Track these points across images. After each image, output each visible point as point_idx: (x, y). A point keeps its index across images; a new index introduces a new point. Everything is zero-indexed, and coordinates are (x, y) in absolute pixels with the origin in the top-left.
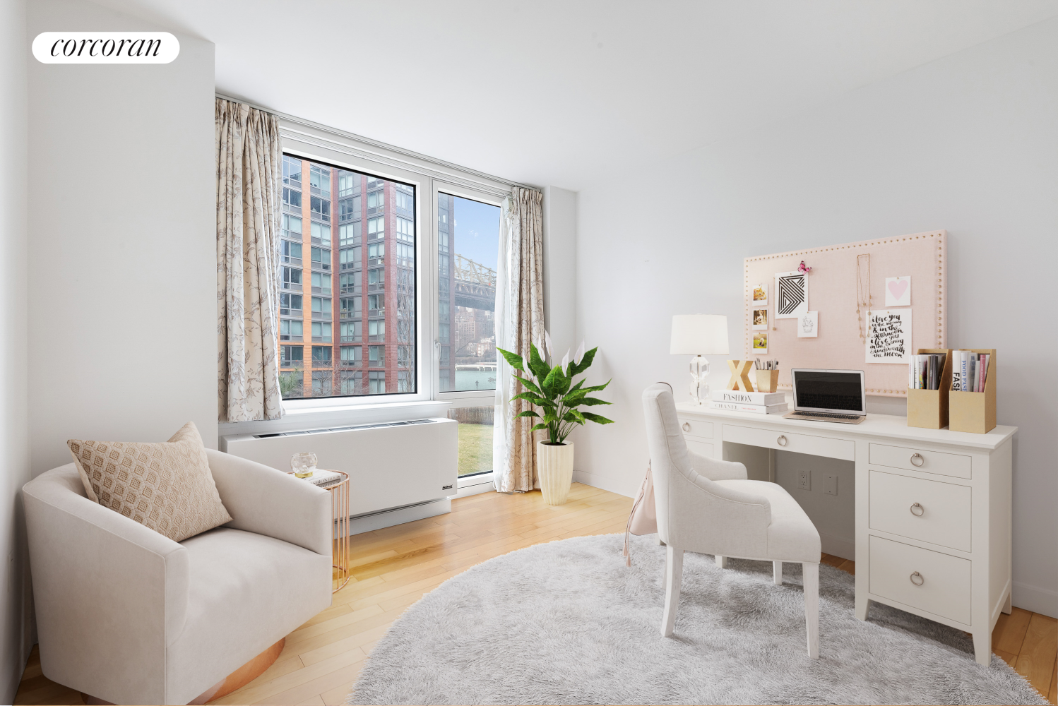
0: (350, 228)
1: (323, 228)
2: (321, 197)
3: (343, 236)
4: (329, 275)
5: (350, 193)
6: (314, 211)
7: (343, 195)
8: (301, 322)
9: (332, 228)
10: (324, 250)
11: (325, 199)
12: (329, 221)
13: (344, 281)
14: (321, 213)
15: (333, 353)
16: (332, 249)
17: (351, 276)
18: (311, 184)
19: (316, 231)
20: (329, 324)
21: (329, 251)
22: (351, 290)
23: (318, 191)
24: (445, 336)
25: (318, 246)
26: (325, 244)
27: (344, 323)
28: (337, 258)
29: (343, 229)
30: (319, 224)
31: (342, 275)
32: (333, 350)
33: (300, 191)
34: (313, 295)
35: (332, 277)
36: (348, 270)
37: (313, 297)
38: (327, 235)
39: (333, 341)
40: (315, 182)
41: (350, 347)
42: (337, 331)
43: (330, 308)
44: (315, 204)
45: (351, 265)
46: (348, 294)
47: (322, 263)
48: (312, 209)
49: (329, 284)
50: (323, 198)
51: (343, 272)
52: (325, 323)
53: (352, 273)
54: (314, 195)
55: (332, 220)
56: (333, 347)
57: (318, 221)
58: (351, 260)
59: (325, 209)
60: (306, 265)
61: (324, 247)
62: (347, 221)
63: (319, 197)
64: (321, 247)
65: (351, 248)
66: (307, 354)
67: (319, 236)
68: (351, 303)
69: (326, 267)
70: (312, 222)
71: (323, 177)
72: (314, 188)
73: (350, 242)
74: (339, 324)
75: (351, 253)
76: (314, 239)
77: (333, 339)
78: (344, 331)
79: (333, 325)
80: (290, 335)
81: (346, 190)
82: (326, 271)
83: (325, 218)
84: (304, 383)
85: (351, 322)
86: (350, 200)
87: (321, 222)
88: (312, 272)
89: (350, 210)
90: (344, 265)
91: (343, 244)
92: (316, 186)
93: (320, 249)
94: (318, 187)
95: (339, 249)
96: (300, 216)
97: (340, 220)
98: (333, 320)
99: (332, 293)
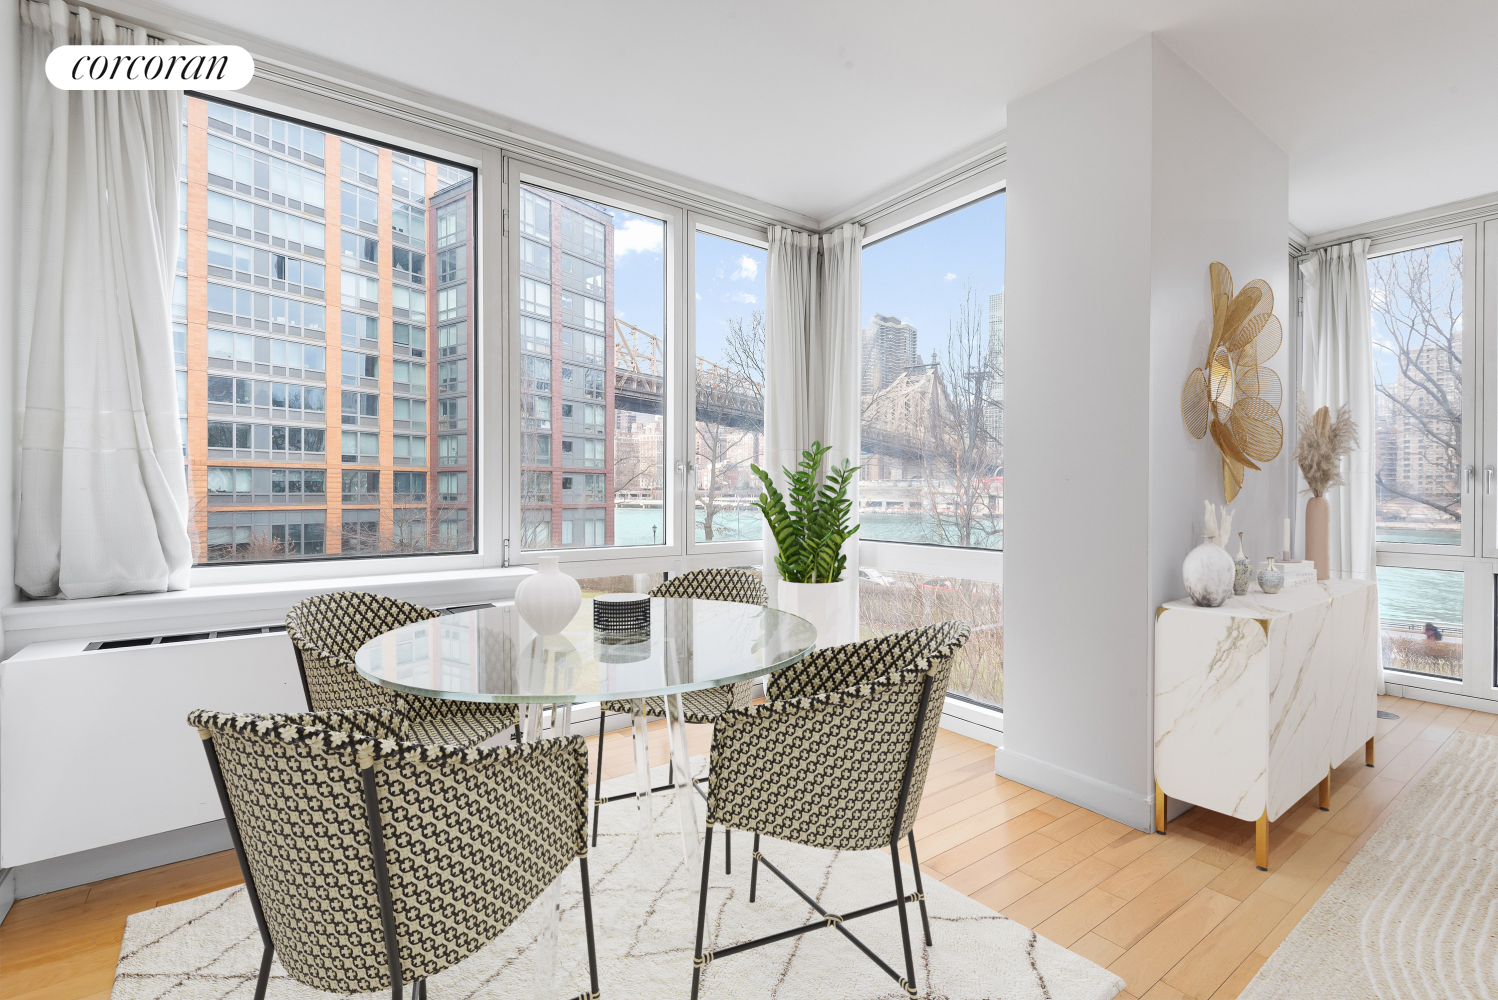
0: (452, 294)
1: (414, 295)
2: (410, 249)
3: (442, 307)
4: (422, 366)
5: (452, 240)
6: (399, 268)
7: (442, 244)
8: (376, 435)
9: (427, 295)
10: (415, 327)
11: (416, 250)
12: (424, 284)
13: (444, 374)
14: (410, 273)
15: (428, 481)
16: (427, 326)
17: (453, 366)
18: (394, 228)
19: (402, 300)
20: (423, 438)
21: (423, 329)
22: (453, 387)
23: (406, 239)
24: (598, 457)
25: (406, 321)
26: (417, 319)
27: (444, 437)
28: (434, 339)
29: (442, 296)
30: (407, 288)
31: (441, 364)
32: (428, 477)
33: (377, 238)
34: (396, 394)
35: (427, 368)
36: (449, 357)
37: (396, 399)
38: (421, 305)
39: (428, 465)
40: (400, 224)
41: (453, 473)
42: (434, 448)
43: (424, 415)
44: (399, 257)
45: (453, 350)
46: (450, 394)
47: (411, 347)
48: (395, 266)
49: (422, 378)
50: (413, 249)
51: (443, 360)
52: (416, 437)
53: (454, 362)
54: (397, 244)
55: (427, 283)
56: (428, 474)
57: (406, 284)
58: (453, 343)
59: (418, 265)
60: (385, 350)
61: (415, 323)
62: (449, 283)
63: (407, 247)
64: (410, 322)
65: (453, 324)
66: (386, 482)
67: (405, 306)
68: (454, 406)
69: (418, 353)
70: (395, 285)
71: (413, 218)
72: (397, 233)
73: (453, 315)
74: (437, 438)
75: (453, 330)
76: (397, 311)
77: (428, 460)
78: (444, 449)
79: (428, 440)
80: (359, 455)
81: (447, 237)
82: (417, 359)
83: (416, 280)
84: (381, 527)
85: (453, 436)
86: (452, 250)
87: (410, 285)
88: (395, 361)
89: (453, 267)
90: (445, 350)
91: (443, 318)
92: (401, 230)
93: (407, 326)
94: (404, 233)
95: (437, 327)
96: (375, 276)
97: (440, 282)
98: (428, 433)
99: (428, 392)
